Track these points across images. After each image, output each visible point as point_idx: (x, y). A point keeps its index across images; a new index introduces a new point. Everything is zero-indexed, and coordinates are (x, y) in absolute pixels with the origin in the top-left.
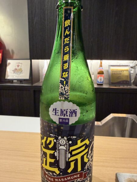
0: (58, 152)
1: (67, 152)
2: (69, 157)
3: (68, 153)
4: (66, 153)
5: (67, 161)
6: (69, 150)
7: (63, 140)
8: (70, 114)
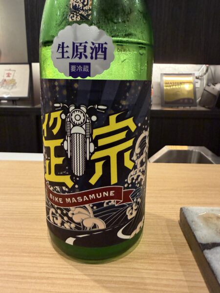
0: (70, 141)
1: (88, 139)
2: (92, 150)
3: (90, 143)
4: (86, 142)
5: (88, 159)
6: (91, 135)
7: (79, 113)
8: (92, 54)
